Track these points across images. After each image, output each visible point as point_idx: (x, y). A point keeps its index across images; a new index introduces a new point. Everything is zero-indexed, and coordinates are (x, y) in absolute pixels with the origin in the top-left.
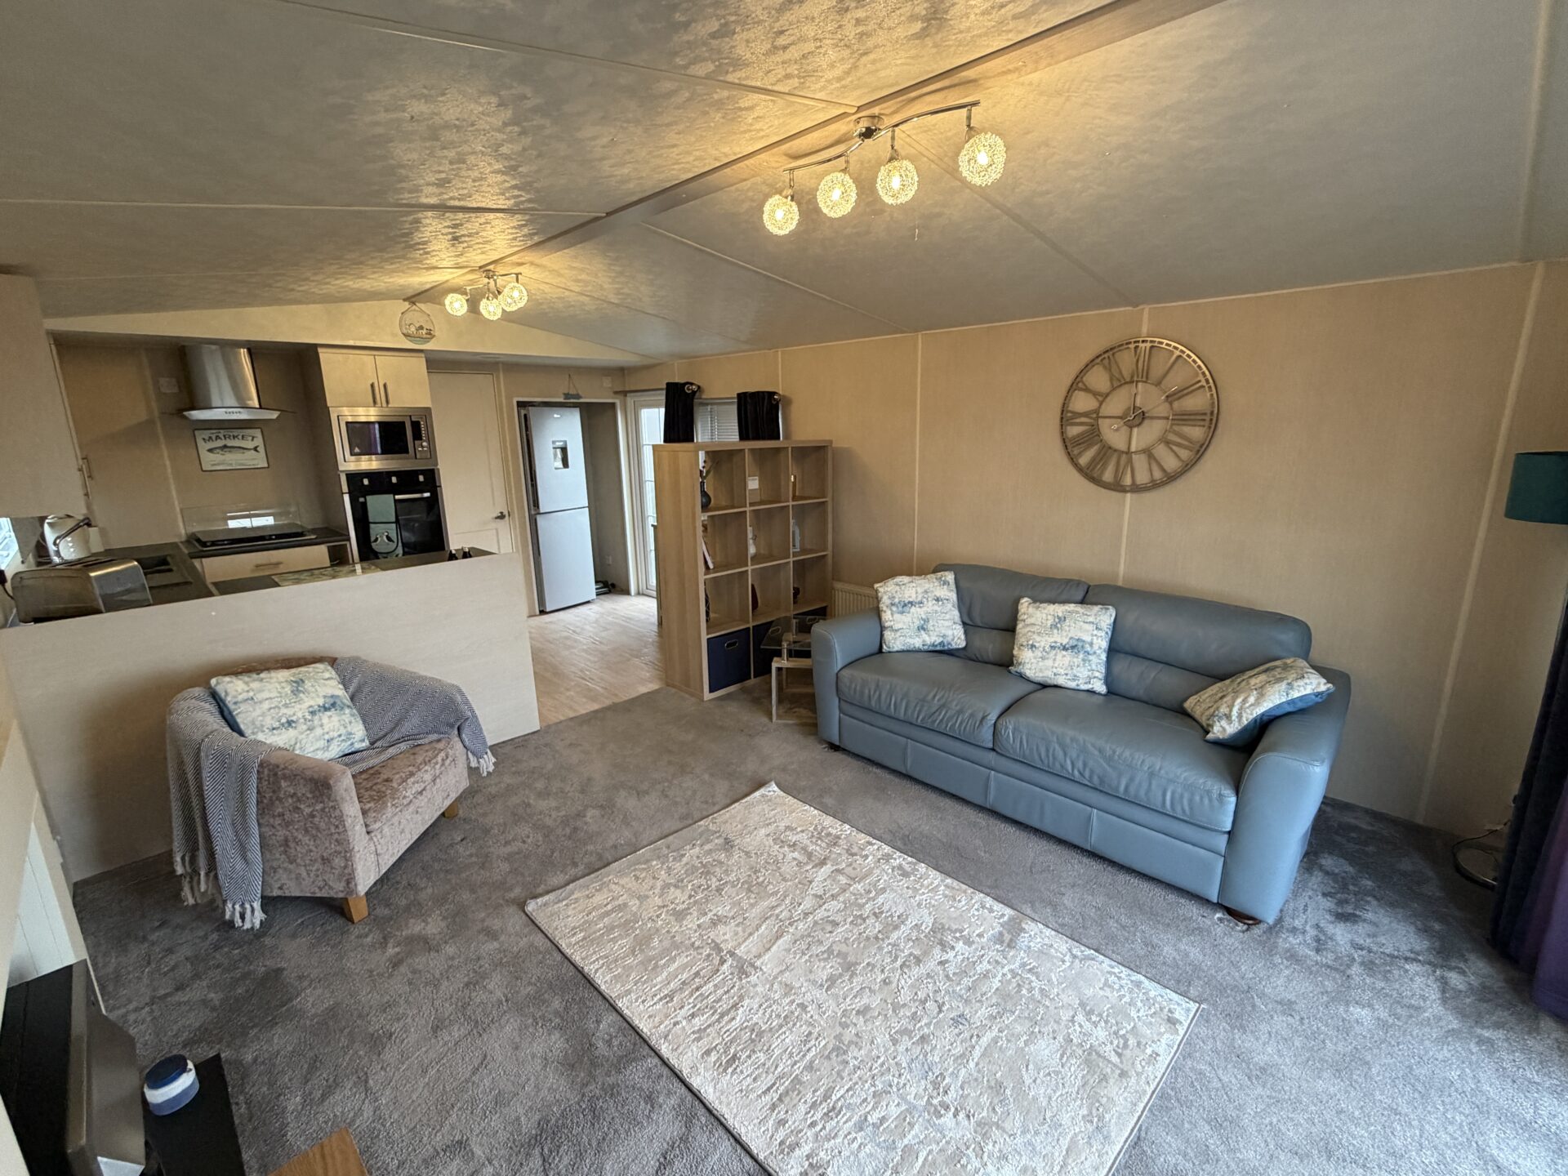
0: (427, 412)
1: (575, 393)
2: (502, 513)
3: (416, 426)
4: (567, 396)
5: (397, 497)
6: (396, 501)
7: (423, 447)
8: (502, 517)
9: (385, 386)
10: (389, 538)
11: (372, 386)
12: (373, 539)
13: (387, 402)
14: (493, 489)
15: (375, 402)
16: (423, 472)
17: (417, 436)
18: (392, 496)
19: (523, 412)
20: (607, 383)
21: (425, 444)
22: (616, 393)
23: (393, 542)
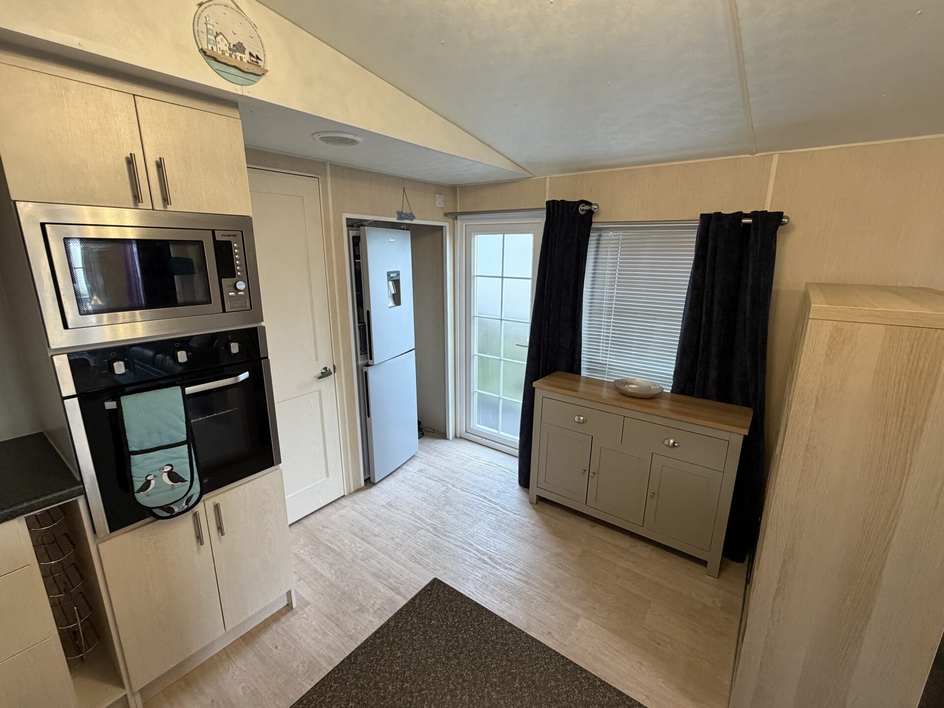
0: (243, 225)
1: (409, 212)
2: (325, 368)
3: (224, 251)
4: (400, 215)
5: (189, 390)
6: (185, 397)
7: (236, 290)
8: (325, 374)
9: (160, 165)
10: (174, 477)
11: (130, 161)
12: (138, 485)
13: (166, 200)
14: (315, 339)
15: (137, 198)
16: (236, 335)
17: (226, 269)
18: (178, 389)
19: (353, 233)
20: (440, 202)
21: (241, 285)
22: (446, 215)
23: (183, 480)
